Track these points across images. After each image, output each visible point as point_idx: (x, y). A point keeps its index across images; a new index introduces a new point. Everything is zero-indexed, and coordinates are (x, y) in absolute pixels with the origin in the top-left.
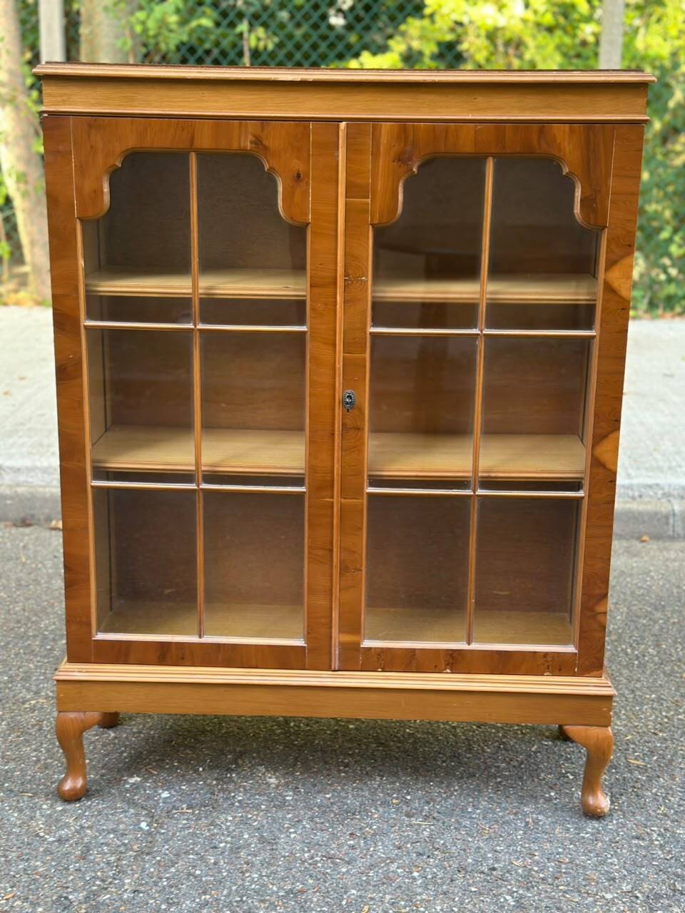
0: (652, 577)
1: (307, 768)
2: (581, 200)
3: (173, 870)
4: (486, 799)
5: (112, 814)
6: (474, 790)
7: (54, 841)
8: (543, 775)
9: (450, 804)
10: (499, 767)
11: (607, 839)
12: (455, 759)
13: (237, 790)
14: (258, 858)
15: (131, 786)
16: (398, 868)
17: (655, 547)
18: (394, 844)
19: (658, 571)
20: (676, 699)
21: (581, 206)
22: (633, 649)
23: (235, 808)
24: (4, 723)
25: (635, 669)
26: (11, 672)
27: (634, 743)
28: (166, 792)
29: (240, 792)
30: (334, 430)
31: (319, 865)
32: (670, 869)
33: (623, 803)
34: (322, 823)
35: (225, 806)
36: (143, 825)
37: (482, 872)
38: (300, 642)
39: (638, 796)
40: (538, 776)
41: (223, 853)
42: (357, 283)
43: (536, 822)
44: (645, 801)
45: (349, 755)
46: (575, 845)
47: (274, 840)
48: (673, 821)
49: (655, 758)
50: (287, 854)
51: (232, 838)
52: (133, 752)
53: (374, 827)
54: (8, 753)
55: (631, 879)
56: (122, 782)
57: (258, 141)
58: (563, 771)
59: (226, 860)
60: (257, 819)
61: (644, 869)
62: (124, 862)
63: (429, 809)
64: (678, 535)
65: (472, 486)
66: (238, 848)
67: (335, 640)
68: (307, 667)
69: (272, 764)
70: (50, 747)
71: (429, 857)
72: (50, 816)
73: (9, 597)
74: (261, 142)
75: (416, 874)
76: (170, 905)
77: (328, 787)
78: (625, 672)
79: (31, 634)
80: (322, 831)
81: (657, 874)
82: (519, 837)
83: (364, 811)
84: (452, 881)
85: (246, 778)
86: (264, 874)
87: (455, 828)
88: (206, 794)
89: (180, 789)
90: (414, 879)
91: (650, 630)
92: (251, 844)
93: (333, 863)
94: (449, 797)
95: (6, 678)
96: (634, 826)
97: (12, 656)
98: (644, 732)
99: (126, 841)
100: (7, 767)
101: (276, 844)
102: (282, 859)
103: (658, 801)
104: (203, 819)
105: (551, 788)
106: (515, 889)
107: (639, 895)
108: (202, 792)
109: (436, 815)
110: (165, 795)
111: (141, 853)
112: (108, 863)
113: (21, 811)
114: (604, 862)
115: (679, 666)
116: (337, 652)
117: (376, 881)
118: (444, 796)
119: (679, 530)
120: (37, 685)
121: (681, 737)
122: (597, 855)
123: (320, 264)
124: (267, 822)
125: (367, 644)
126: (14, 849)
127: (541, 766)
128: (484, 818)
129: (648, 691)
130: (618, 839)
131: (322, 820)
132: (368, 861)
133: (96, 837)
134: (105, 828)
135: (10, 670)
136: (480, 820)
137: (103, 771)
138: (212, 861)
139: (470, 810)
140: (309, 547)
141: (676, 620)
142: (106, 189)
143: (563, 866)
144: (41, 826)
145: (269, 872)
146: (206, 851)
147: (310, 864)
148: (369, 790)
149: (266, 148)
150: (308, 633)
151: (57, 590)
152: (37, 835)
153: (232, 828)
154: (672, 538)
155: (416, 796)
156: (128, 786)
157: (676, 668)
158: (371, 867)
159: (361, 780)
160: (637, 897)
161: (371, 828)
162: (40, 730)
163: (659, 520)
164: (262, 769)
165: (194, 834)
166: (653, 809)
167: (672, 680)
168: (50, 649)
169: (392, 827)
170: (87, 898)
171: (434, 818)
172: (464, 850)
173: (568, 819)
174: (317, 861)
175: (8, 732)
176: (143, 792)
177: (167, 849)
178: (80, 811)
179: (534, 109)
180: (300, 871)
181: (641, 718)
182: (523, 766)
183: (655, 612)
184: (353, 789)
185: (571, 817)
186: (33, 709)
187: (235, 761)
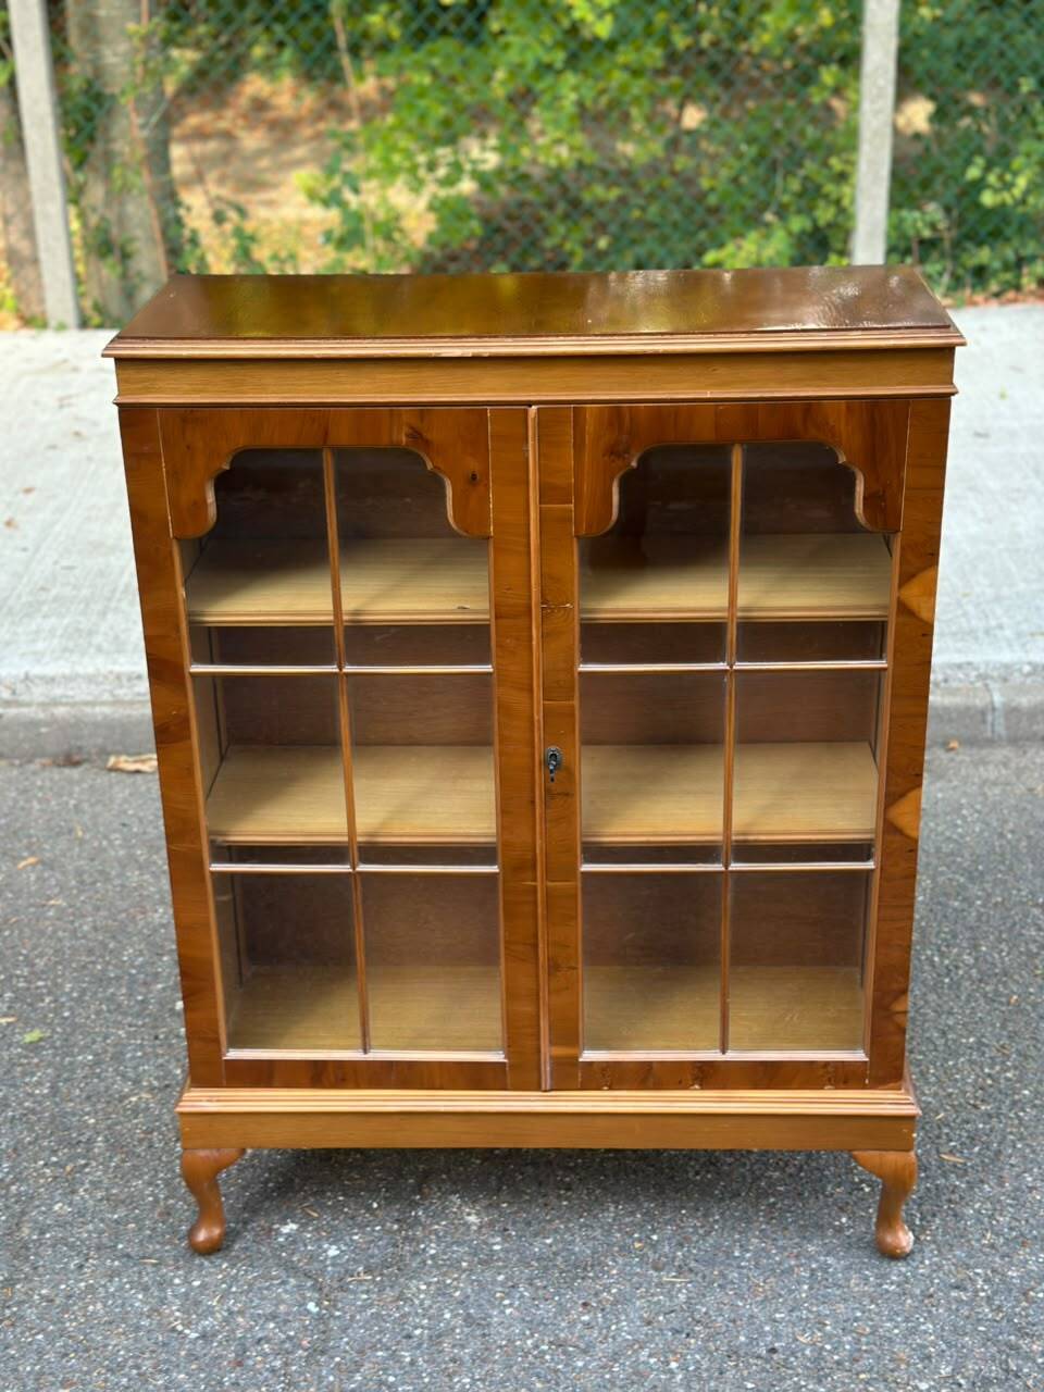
0: (964, 818)
1: (516, 1193)
2: (865, 498)
3: (358, 1377)
4: (757, 1233)
5: (267, 1288)
6: (740, 1219)
7: (197, 1338)
8: (829, 1188)
9: (711, 1245)
10: (771, 1177)
11: (918, 1292)
12: (712, 1168)
13: (426, 1237)
14: (467, 1351)
15: (286, 1239)
16: (650, 1356)
17: (968, 759)
18: (641, 1317)
19: (972, 806)
20: (1001, 1042)
21: (864, 504)
22: (942, 955)
23: (427, 1268)
24: (100, 1139)
25: (946, 991)
26: (94, 1047)
27: (948, 1125)
28: (334, 1247)
29: (431, 1241)
30: (534, 797)
31: (548, 1357)
32: (1000, 1337)
33: (937, 1228)
34: (545, 1287)
35: (414, 1265)
36: (312, 1307)
37: (759, 1357)
38: (498, 1057)
39: (955, 1215)
40: (824, 1189)
41: (419, 1346)
42: (559, 611)
43: (824, 1268)
44: (966, 1224)
45: (571, 1169)
46: (877, 1305)
47: (485, 1319)
48: (1002, 1257)
49: (976, 1149)
50: (504, 1343)
51: (429, 1319)
52: (281, 1180)
53: (614, 1291)
54: (114, 1191)
55: (951, 1356)
56: (273, 1233)
57: (416, 435)
58: (857, 1180)
59: (426, 1357)
60: (461, 1287)
61: (967, 1339)
62: (294, 1368)
63: (683, 1255)
64: (1000, 736)
65: (723, 859)
66: (439, 1336)
67: (545, 1054)
68: (509, 1087)
69: (469, 1191)
70: (169, 1176)
71: (688, 1335)
72: (186, 1294)
73: (71, 906)
74: (420, 434)
75: (674, 1365)
77: (548, 1227)
79: (112, 975)
80: (547, 1300)
81: (984, 1345)
82: (804, 1295)
83: (597, 1262)
84: (721, 1373)
85: (437, 1217)
86: (477, 1377)
87: (720, 1286)
88: (386, 1247)
89: (352, 1240)
90: (671, 1372)
91: (965, 918)
92: (456, 1327)
93: (565, 1353)
94: (708, 1233)
95: (90, 1057)
96: (953, 1268)
97: (93, 1017)
98: (960, 1105)
99: (292, 1333)
100: (116, 1216)
101: (489, 1325)
102: (498, 1351)
103: (982, 1223)
104: (388, 1289)
105: (841, 1209)
106: (803, 1383)
107: (962, 1381)
108: (380, 1243)
109: (693, 1264)
110: (333, 1251)
111: (313, 1351)
112: (273, 1371)
113: (146, 1289)
114: (915, 1330)
115: (1005, 984)
116: (548, 1069)
117: (623, 1380)
118: (701, 1231)
119: (1001, 729)
120: (135, 1068)
121: (1010, 1110)
122: (907, 1320)
123: (508, 589)
124: (473, 1290)
125: (589, 1056)
126: (147, 1355)
127: (827, 1173)
128: (757, 1266)
129: (965, 1033)
130: (932, 1290)
131: (545, 1283)
132: (609, 1347)
133: (252, 1327)
134: (260, 1312)
135: (94, 1042)
136: (750, 1269)
137: (246, 1215)
138: (408, 1359)
139: (737, 1254)
140: (506, 942)
141: (999, 899)
142: (211, 498)
143: (864, 1339)
144: (177, 1314)
145: (483, 1373)
146: (398, 1343)
147: (535, 1357)
148: (602, 1227)
149: (427, 443)
150: (509, 1046)
151: (135, 889)
152: (174, 1330)
153: (427, 1303)
154: (991, 742)
155: (664, 1235)
156: (281, 1239)
157: (1001, 988)
158: (615, 1356)
159: (589, 1211)
160: (960, 1385)
161: (609, 1292)
162: (151, 1147)
163: (972, 717)
164: (455, 1198)
165: (377, 1316)
166: (977, 1236)
167: (996, 1009)
168: (142, 1001)
169: (638, 1289)
171: (691, 1270)
172: (734, 1321)
173: (866, 1260)
174: (544, 1352)
175: (108, 1154)
176: (302, 1249)
177: (347, 1343)
178: (224, 1286)
179: (797, 382)
180: (524, 1369)
181: (956, 1080)
182: (802, 1174)
183: (970, 886)
184: (581, 1227)
185: (870, 1258)
186: (136, 1111)
187: (418, 1189)
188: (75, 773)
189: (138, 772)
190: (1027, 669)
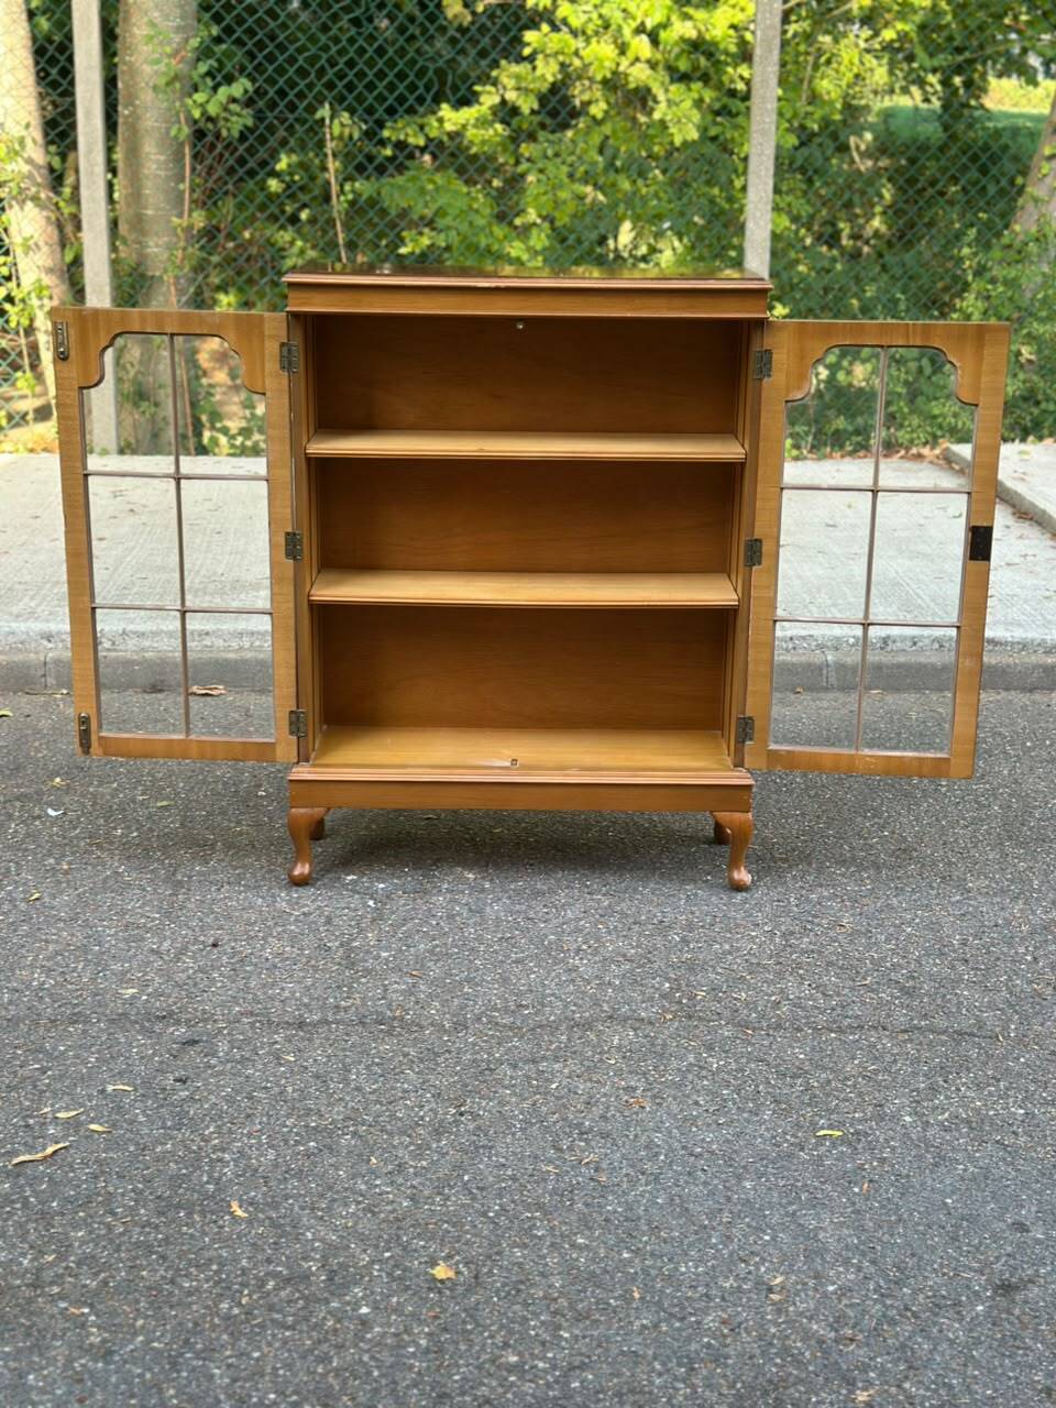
0: (803, 723)
1: (497, 866)
3: (404, 928)
4: (654, 882)
5: (341, 898)
6: (643, 877)
7: (300, 915)
8: (700, 866)
9: (624, 886)
10: (663, 862)
11: (753, 902)
12: (625, 859)
13: (443, 881)
14: (471, 921)
15: (350, 881)
16: (586, 923)
17: (808, 697)
18: (580, 910)
19: (809, 718)
20: (817, 813)
23: (443, 892)
24: (219, 844)
26: (206, 809)
28: (382, 884)
29: (444, 883)
31: (522, 923)
34: (519, 900)
35: (434, 891)
36: (371, 904)
37: (653, 924)
39: (780, 876)
40: (697, 867)
41: (441, 918)
43: (696, 895)
44: (786, 879)
45: (533, 858)
46: (728, 907)
47: (481, 910)
48: (807, 891)
49: (796, 853)
50: (494, 918)
51: (446, 910)
52: (343, 860)
53: (563, 901)
56: (342, 879)
59: (445, 922)
60: (464, 899)
61: (782, 918)
62: (363, 925)
63: (606, 889)
64: (832, 686)
66: (453, 915)
69: (468, 866)
71: (609, 917)
72: (290, 899)
75: (600, 926)
76: (409, 947)
77: (519, 879)
78: (774, 796)
80: (520, 904)
82: (682, 904)
83: (552, 891)
84: (630, 929)
85: (447, 875)
86: (478, 929)
87: (629, 900)
88: (416, 885)
89: (392, 882)
92: (463, 913)
93: (532, 922)
94: (622, 882)
95: (204, 813)
97: (202, 797)
99: (359, 914)
100: (237, 872)
101: (484, 912)
102: (491, 921)
103: (796, 879)
104: (419, 899)
108: (412, 883)
109: (612, 893)
110: (382, 886)
111: (373, 920)
112: (350, 926)
113: (263, 898)
114: (751, 915)
117: (569, 931)
118: (618, 881)
119: (833, 680)
121: (820, 839)
122: (745, 912)
124: (473, 901)
127: (699, 861)
128: (653, 893)
130: (762, 902)
131: (519, 898)
132: (561, 920)
133: (334, 912)
134: (338, 906)
135: (205, 807)
136: (649, 894)
138: (434, 923)
139: (640, 889)
143: (718, 918)
144: (285, 906)
145: (482, 928)
146: (428, 917)
147: (514, 923)
148: (554, 879)
152: (284, 911)
153: (444, 904)
154: (826, 689)
155: (594, 882)
156: (347, 881)
157: (820, 792)
158: (564, 923)
159: (546, 873)
161: (560, 902)
163: (812, 671)
164: (459, 868)
165: (414, 908)
166: (792, 884)
167: (815, 800)
169: (577, 901)
170: (342, 945)
171: (611, 895)
172: (638, 912)
173: (722, 892)
174: (519, 921)
175: (226, 849)
176: (361, 885)
177: (395, 917)
180: (507, 927)
182: (683, 861)
184: (541, 879)
185: (724, 891)
186: (241, 834)
187: (434, 864)
188: (160, 696)
189: (207, 695)
190: (852, 641)
